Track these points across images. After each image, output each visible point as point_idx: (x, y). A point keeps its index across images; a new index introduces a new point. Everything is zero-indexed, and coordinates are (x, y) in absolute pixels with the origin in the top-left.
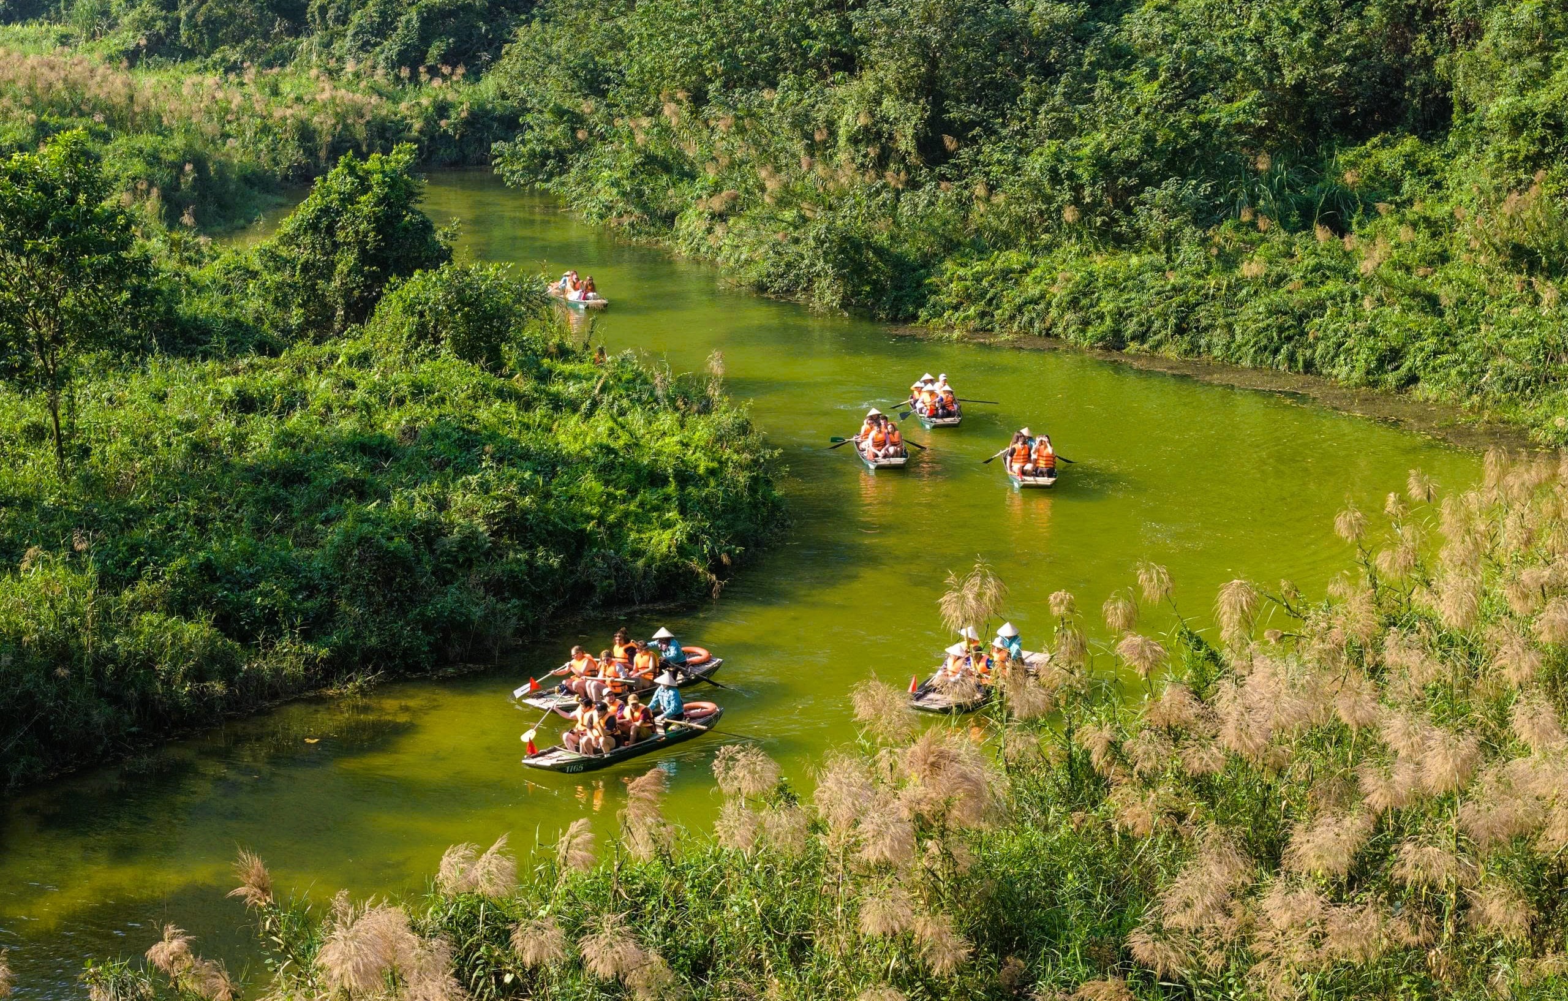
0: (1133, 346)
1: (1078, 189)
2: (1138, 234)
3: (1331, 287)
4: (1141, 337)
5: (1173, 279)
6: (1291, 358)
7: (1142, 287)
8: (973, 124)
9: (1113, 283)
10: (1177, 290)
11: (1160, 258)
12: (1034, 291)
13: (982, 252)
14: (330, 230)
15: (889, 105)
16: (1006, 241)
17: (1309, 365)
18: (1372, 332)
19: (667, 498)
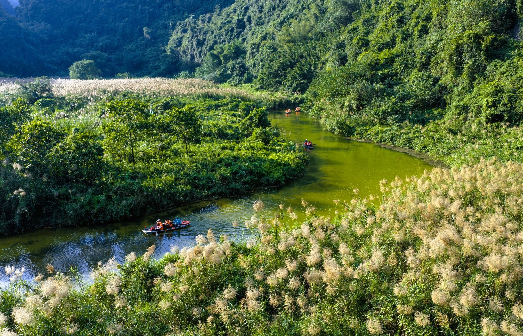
0: (383, 143)
1: (379, 116)
2: (388, 124)
3: (417, 134)
4: (385, 141)
5: (391, 132)
6: (409, 146)
7: (386, 133)
8: (365, 105)
9: (382, 132)
10: (392, 134)
11: (390, 128)
12: (369, 133)
13: (363, 126)
14: (252, 120)
15: (353, 101)
16: (367, 124)
17: (412, 148)
18: (422, 143)
19: (281, 168)
